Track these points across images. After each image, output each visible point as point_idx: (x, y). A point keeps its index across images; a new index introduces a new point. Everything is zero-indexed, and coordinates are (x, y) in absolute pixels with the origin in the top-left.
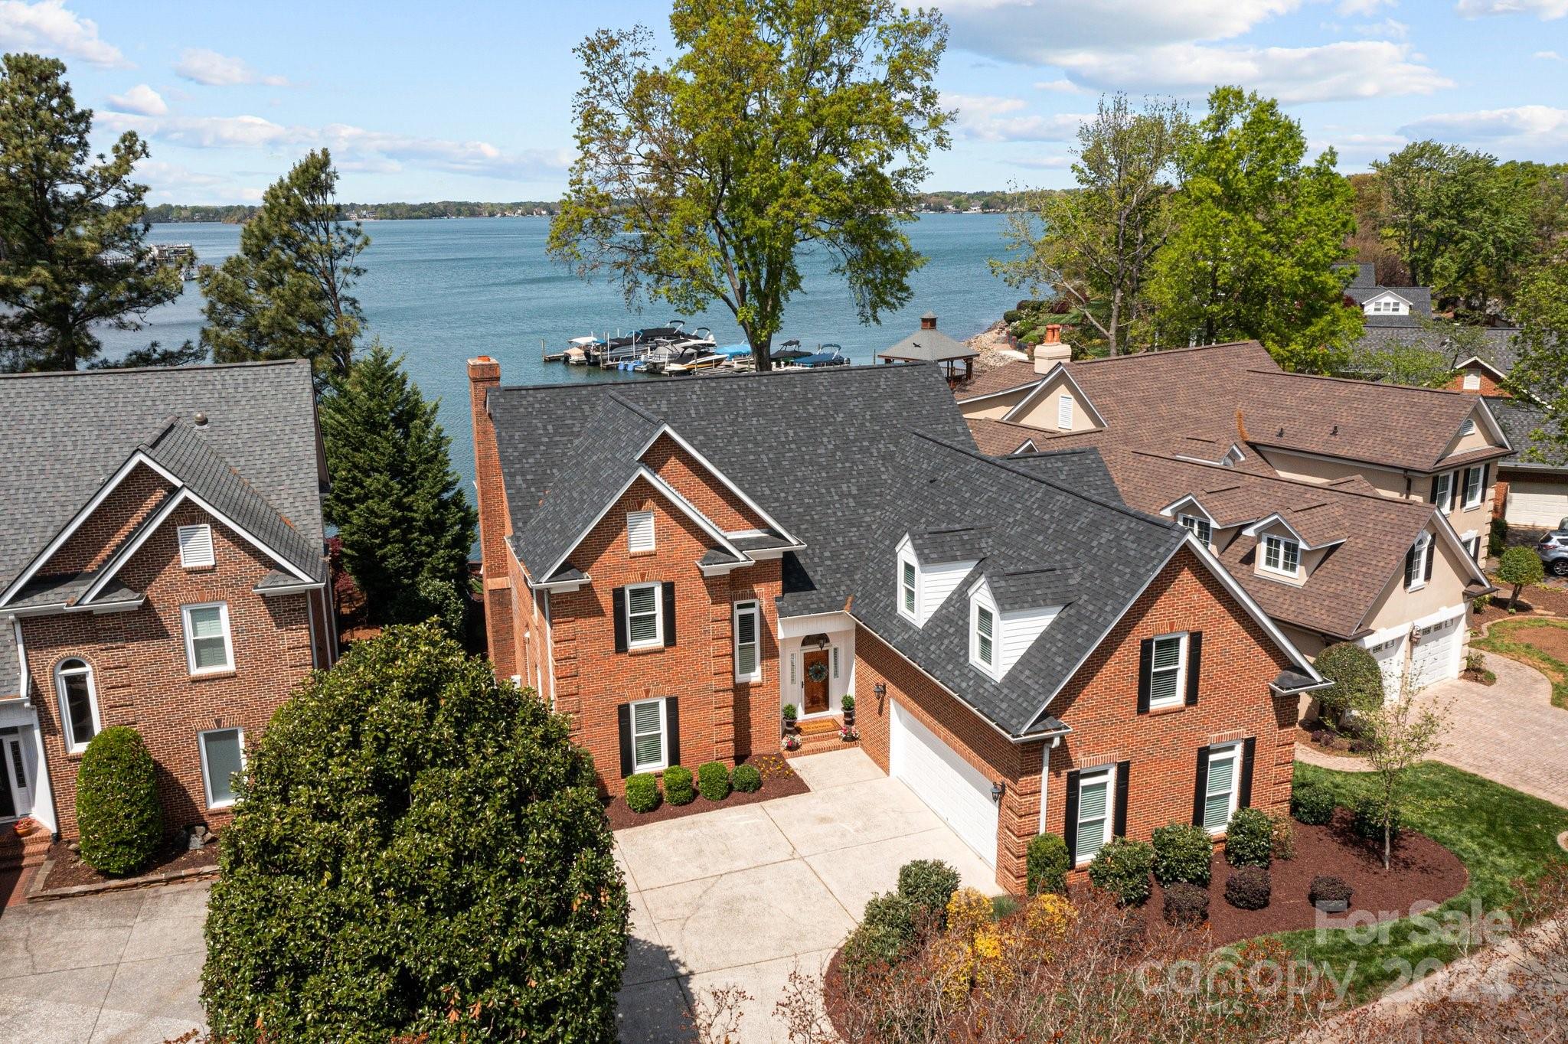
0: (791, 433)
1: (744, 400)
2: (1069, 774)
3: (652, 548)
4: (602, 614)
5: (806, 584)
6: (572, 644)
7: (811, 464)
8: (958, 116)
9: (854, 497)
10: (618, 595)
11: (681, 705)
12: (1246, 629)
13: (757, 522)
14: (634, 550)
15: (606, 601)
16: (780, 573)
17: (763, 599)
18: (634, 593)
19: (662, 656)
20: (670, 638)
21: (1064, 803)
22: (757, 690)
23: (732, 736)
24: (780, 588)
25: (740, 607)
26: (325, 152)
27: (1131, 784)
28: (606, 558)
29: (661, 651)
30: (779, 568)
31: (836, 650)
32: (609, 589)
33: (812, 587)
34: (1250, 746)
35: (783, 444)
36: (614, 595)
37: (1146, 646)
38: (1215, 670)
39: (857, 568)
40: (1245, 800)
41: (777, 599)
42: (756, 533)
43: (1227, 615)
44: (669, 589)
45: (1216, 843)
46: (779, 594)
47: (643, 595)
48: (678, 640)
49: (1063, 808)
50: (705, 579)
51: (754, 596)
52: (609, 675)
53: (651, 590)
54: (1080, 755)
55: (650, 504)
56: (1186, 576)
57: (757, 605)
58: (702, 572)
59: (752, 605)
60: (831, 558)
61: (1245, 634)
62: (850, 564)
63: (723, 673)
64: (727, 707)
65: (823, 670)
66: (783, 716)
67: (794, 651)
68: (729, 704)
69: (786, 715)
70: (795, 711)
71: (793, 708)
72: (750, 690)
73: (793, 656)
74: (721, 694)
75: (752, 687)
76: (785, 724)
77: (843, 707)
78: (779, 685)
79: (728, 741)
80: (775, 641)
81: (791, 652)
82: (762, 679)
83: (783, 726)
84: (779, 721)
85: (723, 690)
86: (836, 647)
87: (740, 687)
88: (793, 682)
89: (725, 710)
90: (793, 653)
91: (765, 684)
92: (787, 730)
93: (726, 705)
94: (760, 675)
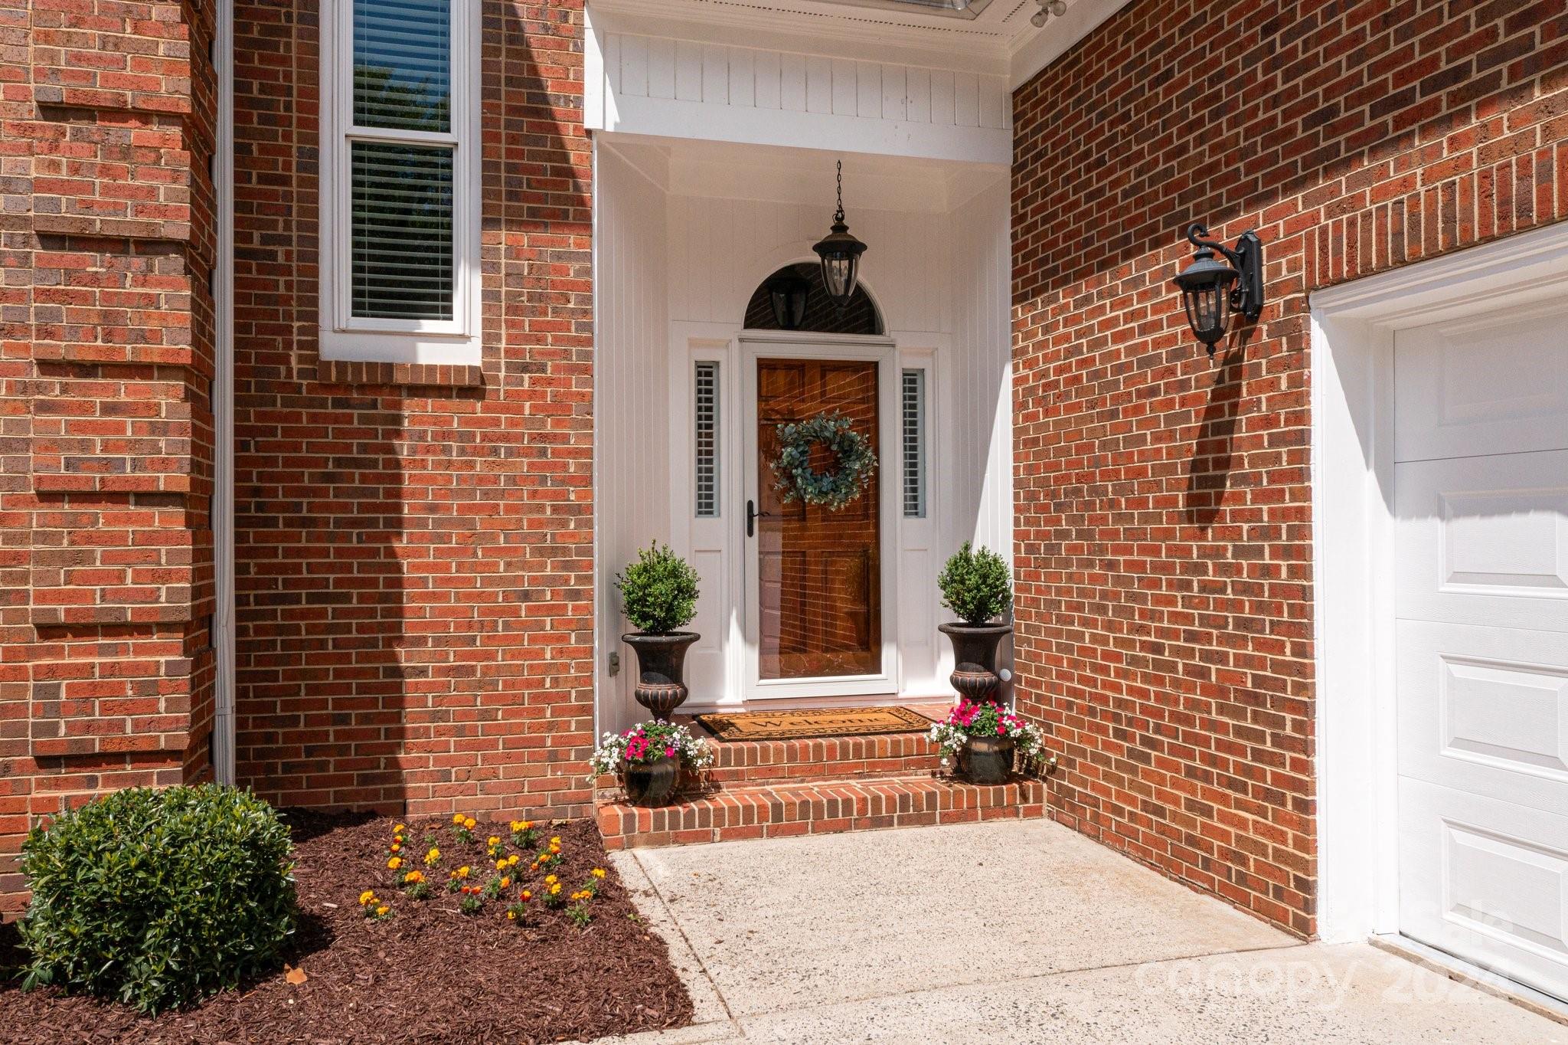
22: (456, 414)
31: (911, 381)
63: (118, 113)
64: (143, 370)
65: (848, 450)
66: (613, 601)
67: (711, 345)
68: (153, 353)
69: (637, 605)
70: (687, 592)
71: (674, 573)
72: (411, 408)
73: (706, 375)
74: (95, 263)
75: (418, 391)
76: (631, 660)
77: (949, 616)
78: (586, 399)
79: (144, 629)
80: (569, 133)
81: (693, 344)
82: (488, 350)
83: (614, 666)
84: (584, 629)
85: (116, 245)
86: (912, 364)
87: (342, 385)
88: (706, 504)
89: (124, 390)
90: (706, 356)
91: (501, 383)
92: (643, 700)
93: (128, 352)
94: (477, 330)
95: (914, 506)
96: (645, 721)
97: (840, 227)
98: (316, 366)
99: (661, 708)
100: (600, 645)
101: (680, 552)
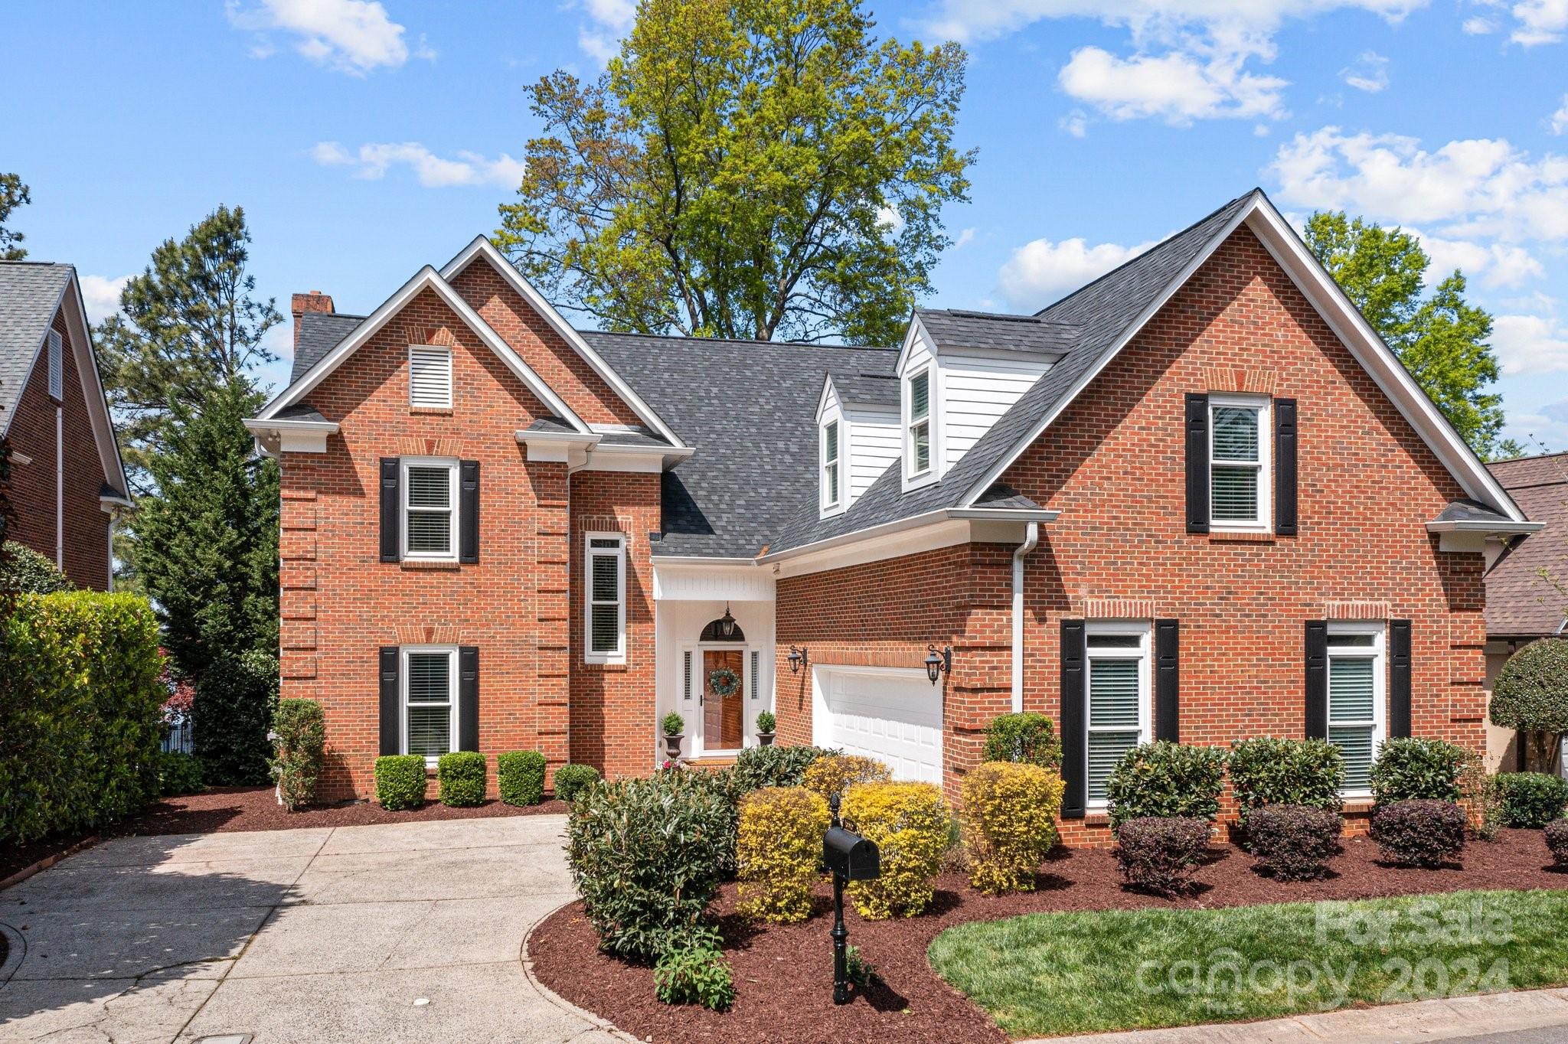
0: (715, 390)
1: (656, 357)
2: (1065, 624)
3: (449, 406)
4: (359, 493)
5: (698, 524)
6: (310, 536)
7: (736, 418)
8: (978, 157)
9: (793, 455)
10: (389, 470)
11: (483, 662)
12: (1378, 413)
13: (624, 413)
14: (418, 406)
15: (369, 475)
16: (657, 496)
17: (631, 533)
18: (415, 472)
19: (454, 577)
20: (470, 552)
21: (1056, 679)
22: (619, 677)
23: (565, 726)
24: (657, 520)
25: (596, 543)
26: (239, 212)
27: (1183, 667)
28: (373, 406)
29: (454, 570)
30: (657, 489)
31: (755, 655)
32: (373, 457)
33: (710, 531)
34: (1401, 635)
35: (701, 399)
36: (383, 468)
37: (1196, 406)
38: (1325, 476)
39: (783, 520)
40: (1400, 724)
41: (652, 537)
42: (621, 429)
43: (1340, 379)
44: (471, 472)
45: (1351, 816)
46: (657, 529)
47: (429, 481)
48: (482, 556)
49: (1056, 689)
50: (528, 465)
51: (615, 527)
52: (367, 595)
53: (443, 473)
54: (1083, 591)
55: (444, 335)
56: (1257, 289)
57: (623, 543)
58: (522, 446)
59: (614, 544)
60: (747, 507)
61: (1375, 422)
62: (773, 515)
63: (554, 620)
64: (559, 676)
65: (732, 679)
66: (660, 726)
67: (689, 646)
68: (561, 672)
69: (667, 728)
70: (681, 724)
71: (677, 719)
72: (607, 676)
73: (688, 655)
74: (549, 653)
75: (609, 671)
76: (665, 743)
77: (759, 731)
78: (654, 673)
79: (559, 733)
80: (649, 602)
81: (684, 646)
82: (628, 660)
83: (660, 745)
84: (653, 734)
85: (553, 649)
86: (755, 650)
87: (591, 671)
88: (687, 696)
89: (555, 681)
90: (688, 650)
91: (631, 670)
92: (669, 754)
93: (556, 673)
94: (624, 654)
95: (754, 696)
96: (668, 759)
97: (728, 614)
98: (585, 666)
99: (673, 756)
100: (657, 739)
101: (679, 713)
